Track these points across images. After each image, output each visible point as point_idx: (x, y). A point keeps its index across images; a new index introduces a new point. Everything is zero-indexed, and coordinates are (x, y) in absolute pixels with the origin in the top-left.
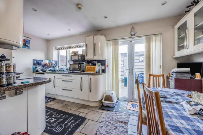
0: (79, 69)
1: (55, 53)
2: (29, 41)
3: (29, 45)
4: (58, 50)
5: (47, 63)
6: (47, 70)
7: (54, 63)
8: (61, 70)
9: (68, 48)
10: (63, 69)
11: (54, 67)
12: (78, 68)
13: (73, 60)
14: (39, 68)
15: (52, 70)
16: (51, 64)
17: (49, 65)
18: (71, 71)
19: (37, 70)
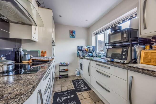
0: (124, 57)
1: (93, 38)
2: (74, 32)
3: (74, 35)
4: (96, 35)
5: (85, 49)
6: (86, 55)
7: (91, 48)
8: (98, 56)
9: (105, 30)
10: (100, 55)
11: (92, 52)
12: (122, 55)
13: (111, 43)
14: (81, 53)
15: (90, 55)
16: (89, 50)
17: (88, 50)
18: (109, 59)
19: (80, 55)
